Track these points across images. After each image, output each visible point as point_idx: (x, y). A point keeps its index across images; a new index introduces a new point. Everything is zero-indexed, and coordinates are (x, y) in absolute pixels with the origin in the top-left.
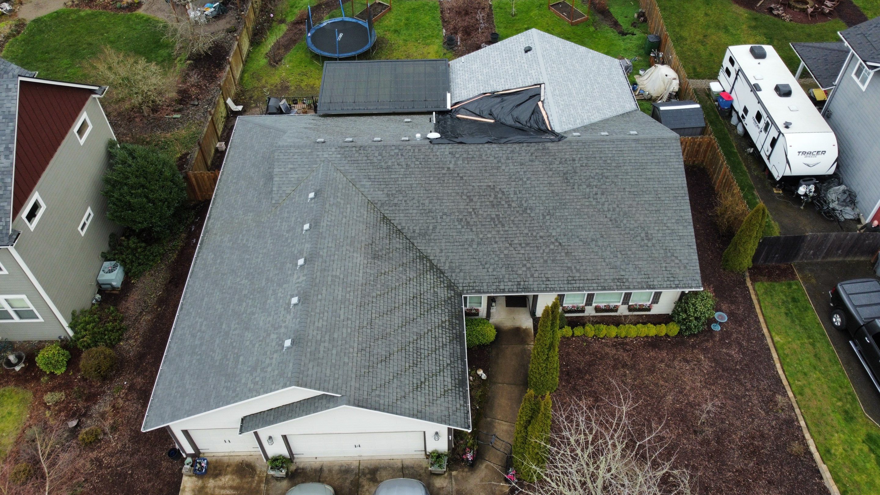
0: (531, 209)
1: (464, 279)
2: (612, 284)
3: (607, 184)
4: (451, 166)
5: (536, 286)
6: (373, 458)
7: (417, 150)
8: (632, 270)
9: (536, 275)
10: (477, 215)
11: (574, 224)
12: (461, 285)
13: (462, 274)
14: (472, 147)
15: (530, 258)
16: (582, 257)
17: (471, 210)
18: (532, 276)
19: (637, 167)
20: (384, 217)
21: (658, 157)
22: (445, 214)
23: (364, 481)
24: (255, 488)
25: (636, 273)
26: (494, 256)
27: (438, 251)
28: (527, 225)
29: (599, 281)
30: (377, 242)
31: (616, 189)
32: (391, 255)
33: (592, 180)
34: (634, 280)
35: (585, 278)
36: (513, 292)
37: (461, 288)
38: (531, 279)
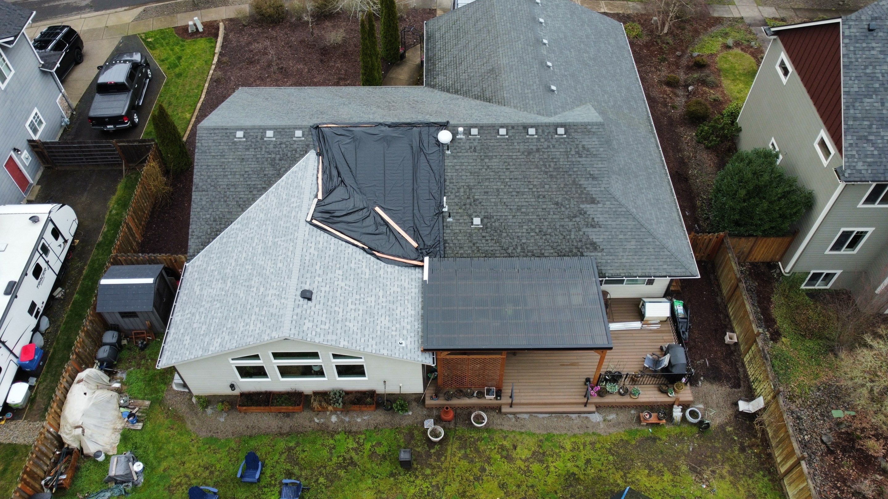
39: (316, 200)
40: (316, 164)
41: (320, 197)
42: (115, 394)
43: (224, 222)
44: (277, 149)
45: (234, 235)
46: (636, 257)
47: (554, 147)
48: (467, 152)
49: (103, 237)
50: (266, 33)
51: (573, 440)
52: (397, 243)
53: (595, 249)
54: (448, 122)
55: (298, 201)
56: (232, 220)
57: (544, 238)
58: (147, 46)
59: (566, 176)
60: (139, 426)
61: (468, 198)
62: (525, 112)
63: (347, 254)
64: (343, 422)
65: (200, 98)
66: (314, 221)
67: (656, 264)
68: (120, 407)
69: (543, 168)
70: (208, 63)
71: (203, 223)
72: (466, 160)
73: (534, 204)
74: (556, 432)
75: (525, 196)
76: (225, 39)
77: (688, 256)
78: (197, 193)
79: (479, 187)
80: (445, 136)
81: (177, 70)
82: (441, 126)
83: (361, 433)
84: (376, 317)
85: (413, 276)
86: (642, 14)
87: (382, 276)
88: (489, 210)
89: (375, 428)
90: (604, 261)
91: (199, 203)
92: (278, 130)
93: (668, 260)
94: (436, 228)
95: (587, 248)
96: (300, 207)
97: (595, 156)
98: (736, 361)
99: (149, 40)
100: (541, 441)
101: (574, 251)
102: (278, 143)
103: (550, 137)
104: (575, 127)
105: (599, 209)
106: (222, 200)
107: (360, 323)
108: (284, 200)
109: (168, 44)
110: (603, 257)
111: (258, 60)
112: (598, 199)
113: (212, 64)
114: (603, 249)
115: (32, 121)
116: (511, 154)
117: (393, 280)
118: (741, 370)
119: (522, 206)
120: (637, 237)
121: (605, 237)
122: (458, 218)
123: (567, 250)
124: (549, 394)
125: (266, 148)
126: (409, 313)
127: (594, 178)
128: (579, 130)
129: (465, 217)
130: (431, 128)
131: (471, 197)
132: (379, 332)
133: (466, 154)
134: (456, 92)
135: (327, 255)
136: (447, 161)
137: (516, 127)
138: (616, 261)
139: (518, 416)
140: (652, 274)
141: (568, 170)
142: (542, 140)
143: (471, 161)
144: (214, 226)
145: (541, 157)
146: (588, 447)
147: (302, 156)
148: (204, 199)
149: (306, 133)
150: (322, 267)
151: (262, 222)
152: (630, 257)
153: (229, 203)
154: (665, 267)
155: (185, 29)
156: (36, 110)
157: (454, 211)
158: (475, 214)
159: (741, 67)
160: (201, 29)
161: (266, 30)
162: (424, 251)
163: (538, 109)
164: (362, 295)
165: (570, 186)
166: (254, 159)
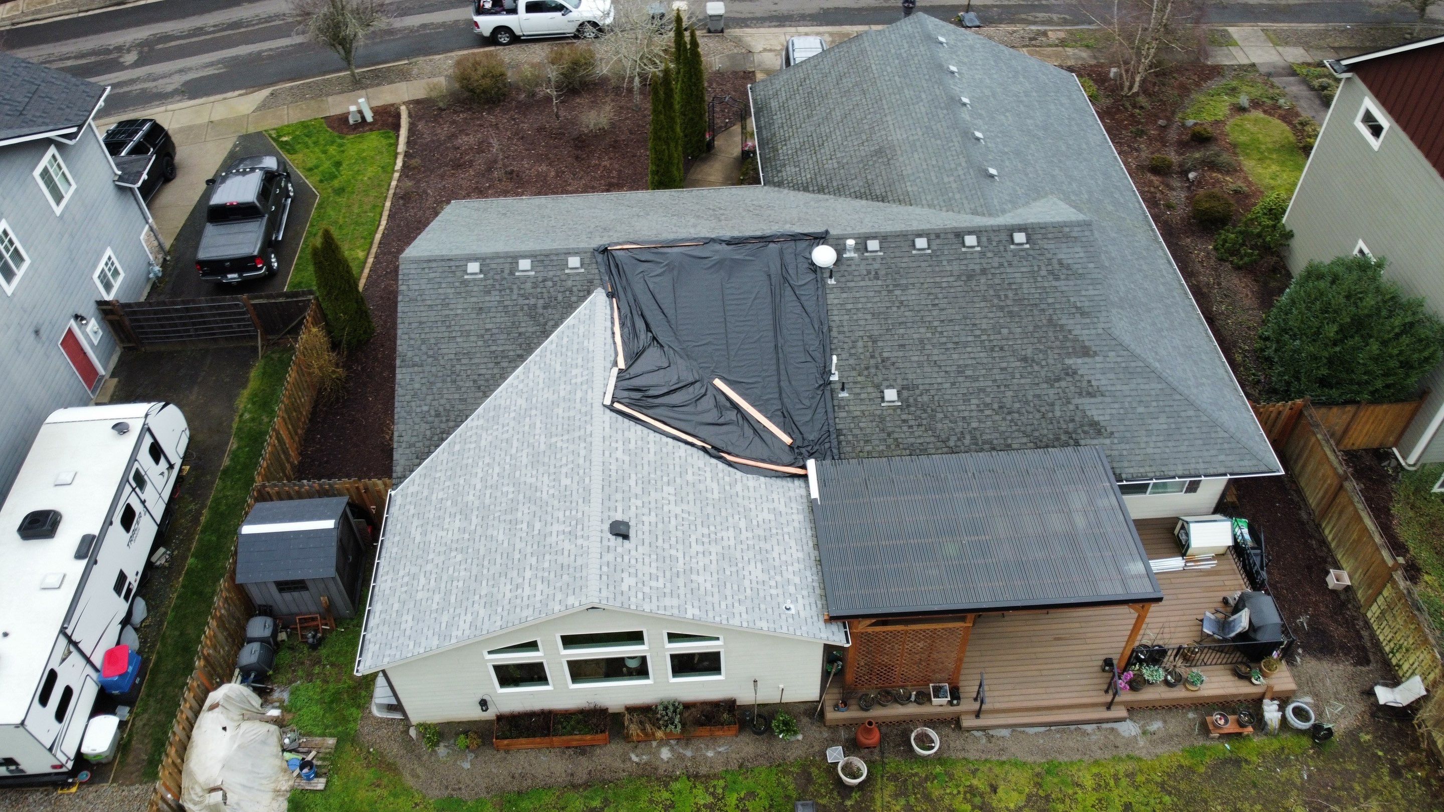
39: (615, 371)
40: (608, 311)
41: (622, 364)
42: (274, 728)
43: (453, 418)
44: (539, 290)
45: (474, 438)
46: (1170, 444)
47: (1010, 265)
48: (863, 280)
49: (232, 460)
50: (478, 119)
51: (1095, 770)
52: (757, 439)
53: (1099, 433)
54: (827, 232)
55: (585, 373)
56: (468, 412)
57: (1009, 418)
58: (282, 148)
59: (1036, 312)
60: (320, 784)
61: (872, 357)
62: (950, 213)
63: (677, 459)
64: (682, 758)
65: (379, 225)
66: (617, 406)
67: (1206, 454)
68: (284, 750)
69: (996, 301)
70: (388, 169)
71: (417, 420)
72: (862, 294)
73: (985, 361)
74: (1063, 759)
75: (969, 349)
76: (412, 130)
77: (1257, 438)
78: (404, 370)
79: (888, 337)
80: (824, 256)
81: (336, 183)
82: (816, 238)
83: (716, 776)
84: (740, 565)
85: (792, 494)
86: (1091, 66)
87: (740, 494)
88: (910, 377)
89: (740, 766)
90: (1116, 453)
91: (409, 387)
92: (539, 258)
93: (1226, 446)
94: (821, 410)
95: (1085, 432)
96: (589, 382)
97: (1082, 276)
98: (1354, 618)
99: (285, 139)
100: (1038, 775)
101: (1064, 437)
102: (540, 279)
103: (1002, 248)
104: (1043, 231)
105: (1098, 366)
106: (449, 379)
107: (715, 575)
108: (558, 374)
109: (316, 143)
110: (1114, 447)
111: (471, 162)
112: (1094, 349)
113: (394, 171)
114: (1112, 433)
115: (103, 270)
116: (938, 280)
117: (759, 501)
118: (1365, 633)
119: (966, 366)
120: (1167, 409)
121: (1114, 411)
122: (857, 391)
123: (1051, 437)
124: (1042, 691)
125: (520, 289)
126: (795, 557)
127: (1083, 314)
128: (1050, 236)
129: (870, 390)
130: (798, 243)
131: (877, 355)
132: (748, 590)
133: (862, 284)
134: (821, 190)
135: (645, 461)
136: (829, 296)
137: (942, 236)
138: (1137, 452)
139: (991, 732)
140: (1201, 472)
141: (1038, 301)
142: (990, 255)
143: (871, 294)
144: (436, 424)
145: (990, 282)
146: (1124, 782)
147: (583, 299)
148: (417, 379)
149: (587, 261)
150: (640, 482)
151: (523, 412)
152: (1159, 444)
153: (461, 384)
154: (1222, 457)
155: (343, 119)
156: (109, 252)
157: (850, 379)
158: (885, 383)
159: (1268, 139)
160: (369, 117)
161: (477, 115)
162: (803, 450)
163: (973, 206)
164: (712, 528)
165: (1044, 329)
166: (500, 309)
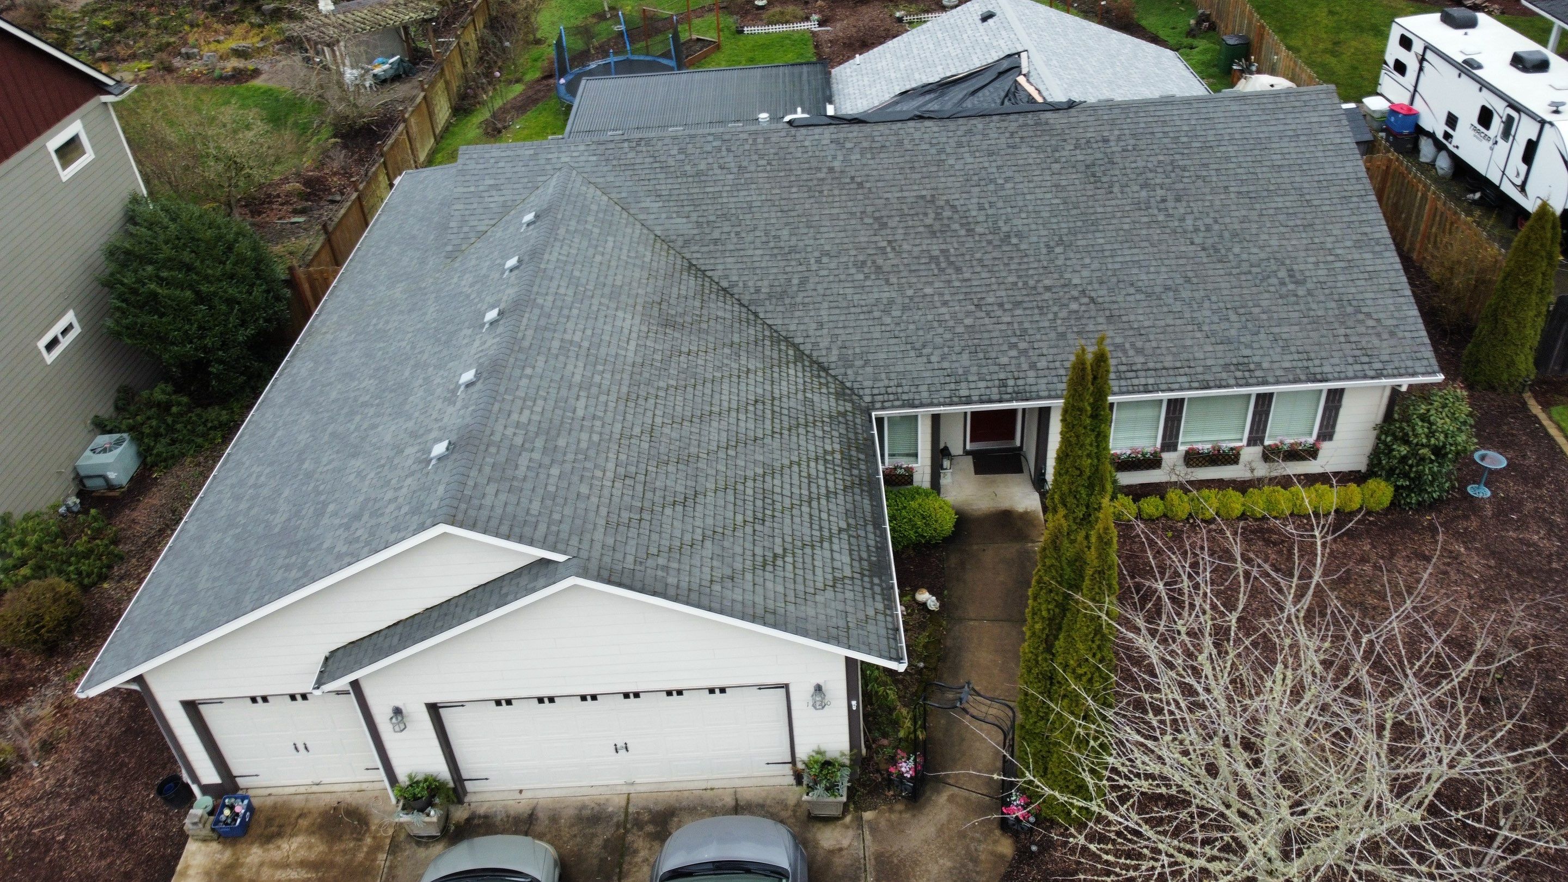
0: (1019, 235)
1: (875, 380)
2: (1224, 375)
3: (1185, 180)
4: (836, 164)
5: (1044, 387)
6: (663, 788)
7: (761, 140)
8: (1268, 344)
9: (1042, 364)
10: (899, 253)
11: (1119, 259)
12: (868, 391)
13: (869, 370)
14: (881, 127)
15: (1025, 330)
16: (1146, 324)
17: (885, 244)
18: (1033, 366)
19: (1248, 147)
20: (691, 265)
21: (1294, 127)
22: (827, 254)
23: (638, 842)
24: (361, 864)
25: (1278, 350)
26: (940, 330)
27: (814, 326)
28: (1013, 267)
29: (1192, 371)
30: (673, 301)
31: (1207, 190)
32: (704, 326)
33: (1150, 175)
34: (1276, 365)
35: (1159, 366)
36: (990, 401)
37: (868, 399)
38: (1031, 374)
39: (1024, 71)
41: (1021, 80)
